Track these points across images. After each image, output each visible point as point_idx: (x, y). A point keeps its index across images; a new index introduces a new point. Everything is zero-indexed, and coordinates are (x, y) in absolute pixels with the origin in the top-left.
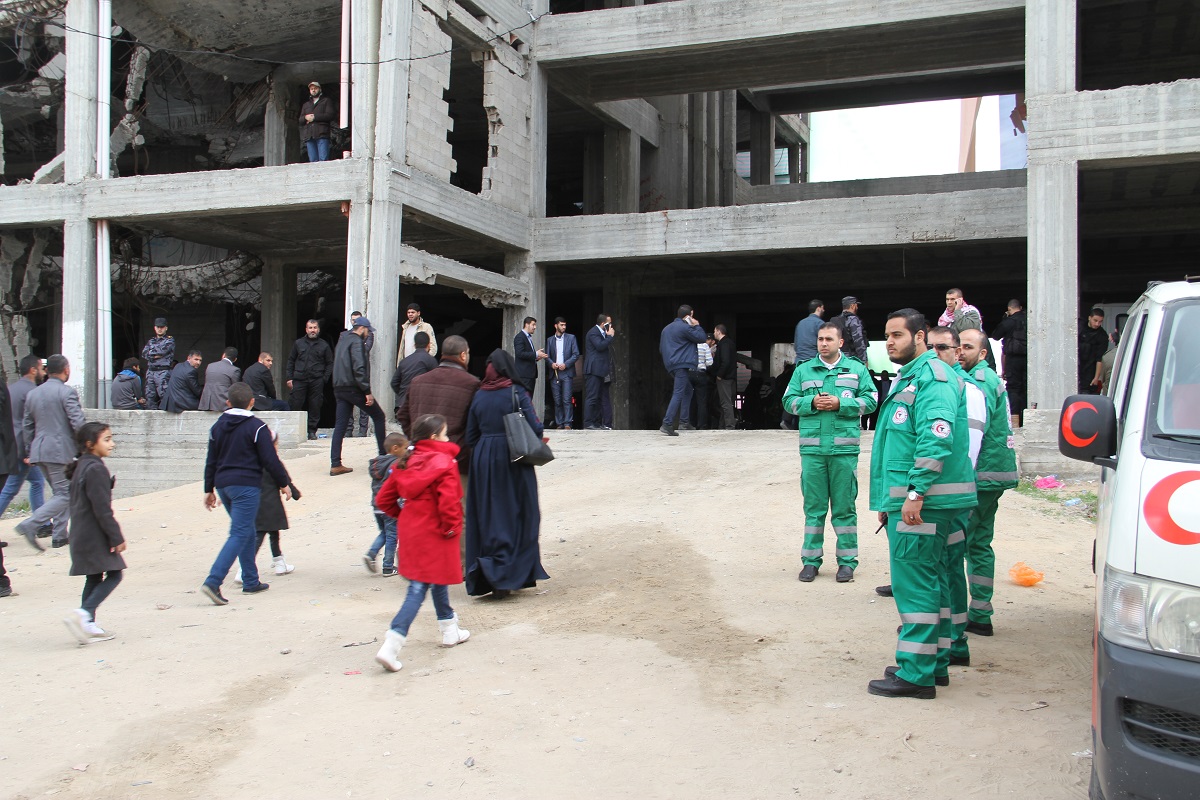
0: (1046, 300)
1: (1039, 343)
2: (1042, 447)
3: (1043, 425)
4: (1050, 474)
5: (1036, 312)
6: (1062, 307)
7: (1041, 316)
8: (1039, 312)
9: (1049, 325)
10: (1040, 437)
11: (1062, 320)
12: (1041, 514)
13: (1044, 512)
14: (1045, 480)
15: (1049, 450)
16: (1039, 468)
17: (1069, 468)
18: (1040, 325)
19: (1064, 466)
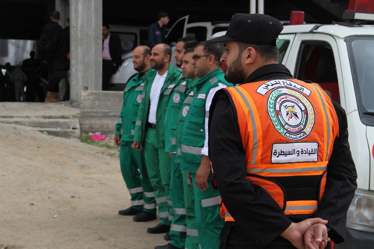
0: (83, 20)
1: (79, 48)
2: (92, 114)
3: (93, 101)
4: (97, 132)
5: (77, 27)
6: (93, 25)
7: (81, 30)
8: (79, 27)
9: (85, 36)
10: (91, 108)
11: (93, 33)
12: (109, 157)
13: (110, 155)
14: (96, 135)
15: (97, 116)
16: (91, 127)
17: (108, 128)
18: (79, 36)
19: (105, 127)
